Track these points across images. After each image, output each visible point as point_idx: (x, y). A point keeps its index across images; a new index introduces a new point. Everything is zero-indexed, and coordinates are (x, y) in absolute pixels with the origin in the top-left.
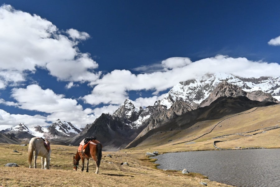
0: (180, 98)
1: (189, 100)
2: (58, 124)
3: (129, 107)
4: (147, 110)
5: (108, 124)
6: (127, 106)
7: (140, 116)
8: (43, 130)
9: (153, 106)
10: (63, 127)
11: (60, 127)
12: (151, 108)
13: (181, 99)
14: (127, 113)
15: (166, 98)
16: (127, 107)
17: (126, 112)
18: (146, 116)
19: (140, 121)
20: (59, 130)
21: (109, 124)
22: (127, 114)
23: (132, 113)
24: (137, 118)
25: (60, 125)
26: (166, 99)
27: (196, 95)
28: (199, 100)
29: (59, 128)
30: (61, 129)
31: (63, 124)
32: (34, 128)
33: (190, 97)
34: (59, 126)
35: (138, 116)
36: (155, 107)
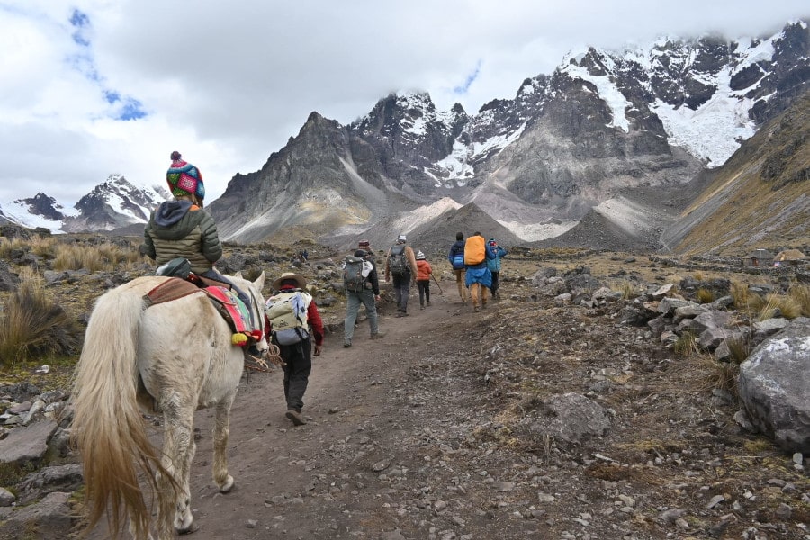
0: (630, 63)
1: (670, 72)
2: (115, 189)
3: (411, 102)
4: (489, 118)
5: (341, 160)
6: (405, 100)
7: (460, 140)
8: (58, 210)
9: (511, 102)
10: (137, 199)
11: (125, 198)
12: (502, 109)
13: (636, 67)
14: (406, 126)
15: (579, 61)
16: (404, 104)
17: (403, 121)
18: (482, 141)
19: (461, 161)
20: (123, 208)
21: (349, 158)
22: (409, 130)
23: (427, 123)
24: (447, 149)
25: (122, 192)
26: (576, 64)
27: (698, 51)
28: (712, 73)
29: (122, 201)
30: (127, 204)
31: (134, 188)
32: (24, 202)
33: (673, 60)
34: (119, 194)
35: (451, 142)
36: (524, 104)
